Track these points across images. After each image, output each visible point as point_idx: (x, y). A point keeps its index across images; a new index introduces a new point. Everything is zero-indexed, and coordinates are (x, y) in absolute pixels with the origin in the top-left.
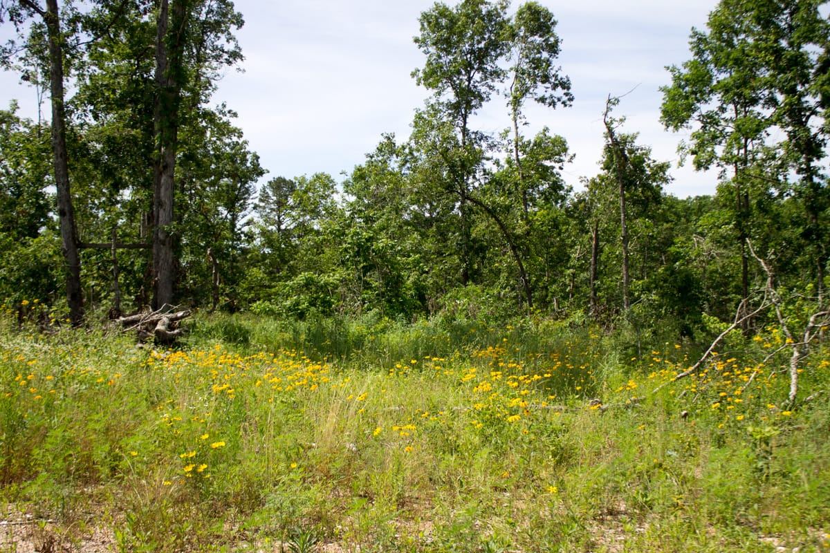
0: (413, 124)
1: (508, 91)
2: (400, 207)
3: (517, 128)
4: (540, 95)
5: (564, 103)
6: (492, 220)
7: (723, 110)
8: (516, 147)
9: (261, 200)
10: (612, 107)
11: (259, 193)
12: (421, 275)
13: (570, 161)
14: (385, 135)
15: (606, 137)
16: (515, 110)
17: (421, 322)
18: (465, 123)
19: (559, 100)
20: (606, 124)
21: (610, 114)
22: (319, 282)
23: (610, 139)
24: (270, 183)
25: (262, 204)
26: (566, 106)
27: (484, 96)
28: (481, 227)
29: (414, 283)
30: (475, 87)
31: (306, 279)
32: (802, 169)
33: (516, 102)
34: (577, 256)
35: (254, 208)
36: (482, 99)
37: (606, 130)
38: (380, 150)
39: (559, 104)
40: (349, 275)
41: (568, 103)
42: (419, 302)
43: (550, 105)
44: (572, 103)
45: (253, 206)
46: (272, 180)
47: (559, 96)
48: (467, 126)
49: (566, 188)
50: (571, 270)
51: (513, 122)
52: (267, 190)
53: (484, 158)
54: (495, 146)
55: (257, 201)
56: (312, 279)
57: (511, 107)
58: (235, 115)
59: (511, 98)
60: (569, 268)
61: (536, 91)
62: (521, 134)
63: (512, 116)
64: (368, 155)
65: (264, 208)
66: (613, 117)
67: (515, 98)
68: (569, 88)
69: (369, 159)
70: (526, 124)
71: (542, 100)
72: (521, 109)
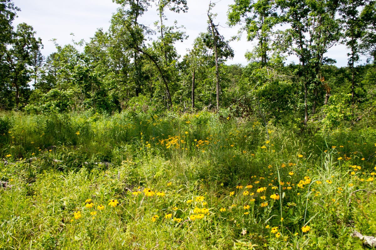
0: (111, 21)
1: (157, 4)
2: (105, 61)
3: (162, 21)
4: (172, 7)
5: (183, 10)
6: (153, 63)
7: (255, 17)
8: (161, 30)
9: (47, 62)
10: (212, 8)
11: (46, 59)
12: (116, 91)
13: (186, 39)
14: (98, 29)
15: (209, 23)
16: (161, 13)
17: (116, 115)
18: (136, 20)
19: (181, 9)
20: (209, 16)
21: (210, 11)
22: (61, 94)
23: (210, 24)
24: (51, 55)
25: (48, 64)
26: (184, 12)
27: (145, 8)
28: (147, 66)
29: (113, 95)
30: (140, 4)
31: (54, 92)
32: (298, 42)
33: (161, 8)
34: (183, 84)
35: (45, 66)
36: (143, 10)
37: (209, 19)
38: (96, 36)
39: (181, 11)
40: (79, 90)
41: (185, 11)
42: (115, 104)
43: (177, 12)
44: (187, 11)
45: (44, 65)
46: (52, 54)
47: (181, 7)
48: (137, 21)
49: (178, 56)
50: (181, 90)
51: (160, 18)
52: (50, 58)
53: (144, 40)
54: (150, 32)
55: (45, 63)
56: (57, 92)
57: (159, 11)
58: (18, 10)
59: (159, 7)
60: (180, 89)
61: (170, 5)
62: (164, 24)
63: (159, 15)
64: (91, 38)
65: (48, 65)
66: (212, 13)
67: (161, 6)
68: (186, 4)
69: (91, 40)
70: (166, 19)
71: (173, 9)
72: (164, 12)
